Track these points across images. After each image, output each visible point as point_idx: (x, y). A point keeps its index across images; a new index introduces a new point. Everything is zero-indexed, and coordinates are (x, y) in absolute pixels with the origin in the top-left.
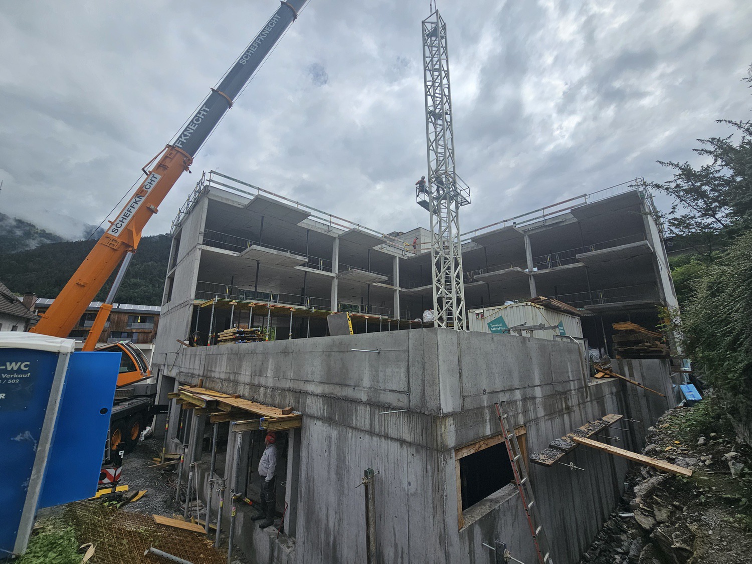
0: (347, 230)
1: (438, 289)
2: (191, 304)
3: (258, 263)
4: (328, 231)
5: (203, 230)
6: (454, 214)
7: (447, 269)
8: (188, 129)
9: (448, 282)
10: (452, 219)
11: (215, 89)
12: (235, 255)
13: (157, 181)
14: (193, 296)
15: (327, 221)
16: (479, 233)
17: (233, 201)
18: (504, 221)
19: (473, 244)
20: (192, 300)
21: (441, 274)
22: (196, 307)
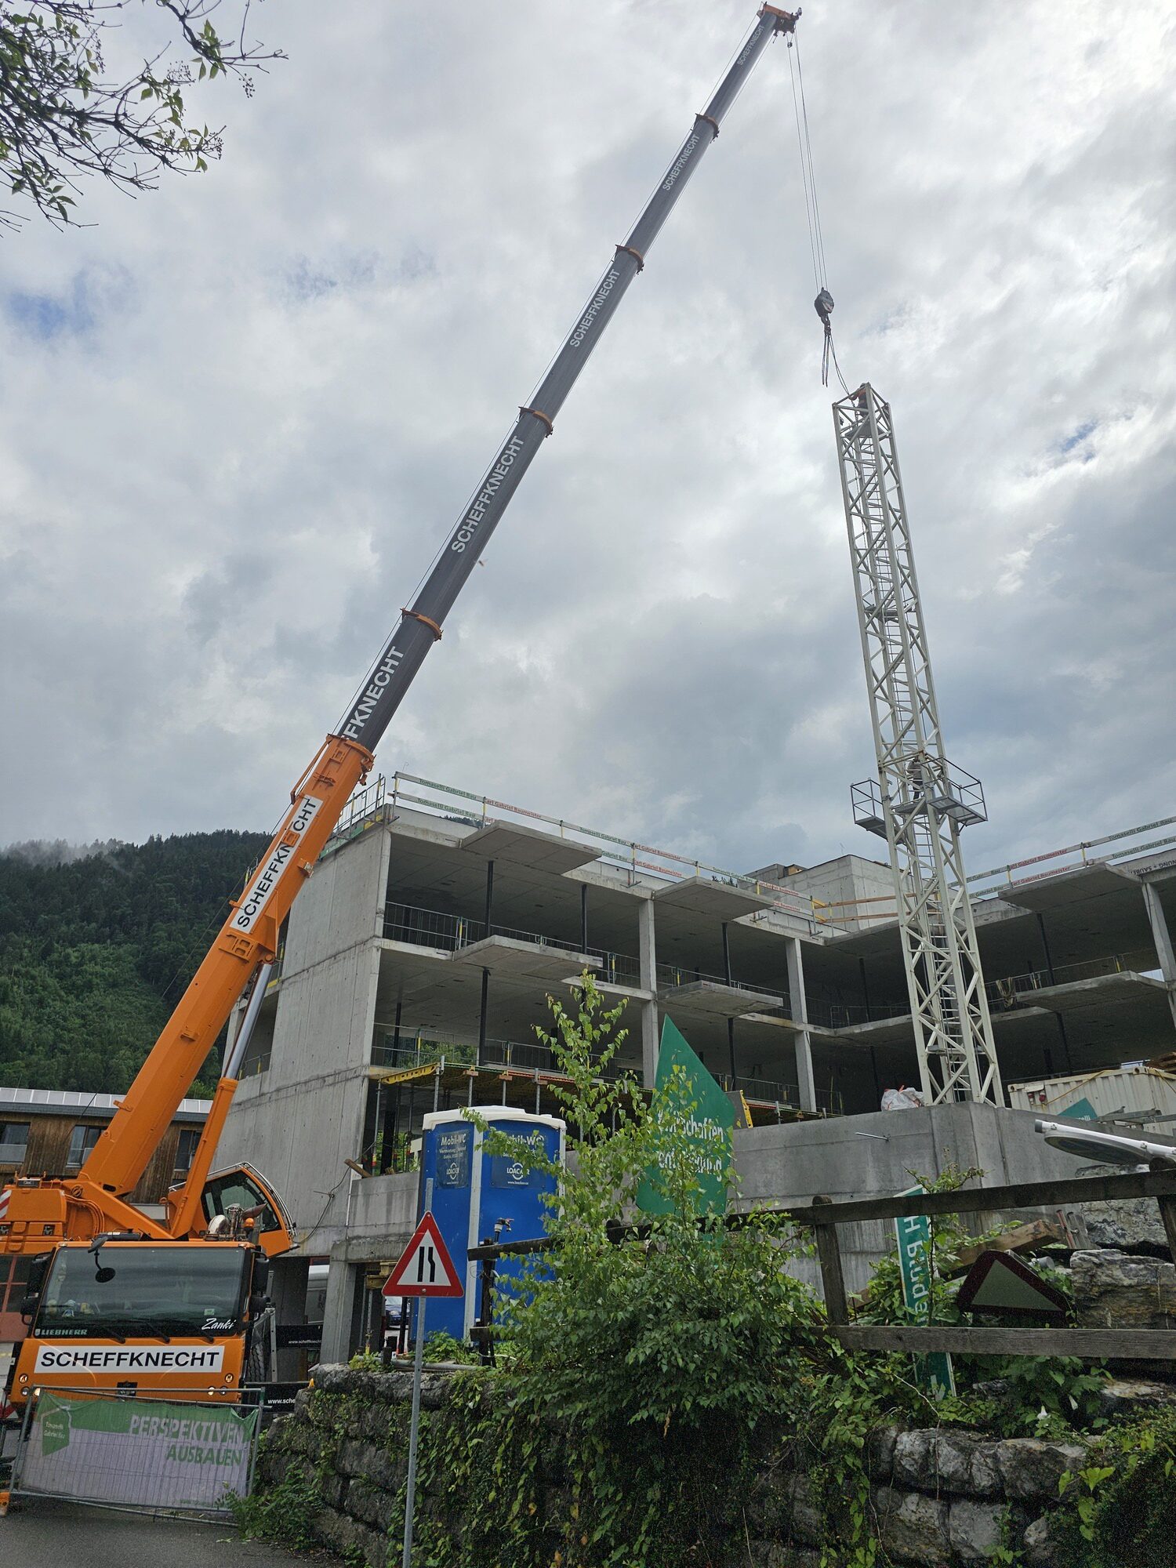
0: (678, 880)
1: (927, 1033)
2: (364, 1077)
3: (486, 973)
4: (630, 885)
5: (382, 905)
6: (949, 848)
7: (946, 983)
8: (365, 699)
9: (950, 1014)
10: (944, 858)
11: (409, 609)
12: (443, 957)
13: (315, 811)
14: (367, 1059)
15: (624, 860)
16: (1018, 875)
17: (436, 834)
18: (1084, 846)
19: (1004, 906)
20: (364, 1066)
21: (930, 996)
22: (373, 1083)
